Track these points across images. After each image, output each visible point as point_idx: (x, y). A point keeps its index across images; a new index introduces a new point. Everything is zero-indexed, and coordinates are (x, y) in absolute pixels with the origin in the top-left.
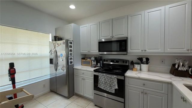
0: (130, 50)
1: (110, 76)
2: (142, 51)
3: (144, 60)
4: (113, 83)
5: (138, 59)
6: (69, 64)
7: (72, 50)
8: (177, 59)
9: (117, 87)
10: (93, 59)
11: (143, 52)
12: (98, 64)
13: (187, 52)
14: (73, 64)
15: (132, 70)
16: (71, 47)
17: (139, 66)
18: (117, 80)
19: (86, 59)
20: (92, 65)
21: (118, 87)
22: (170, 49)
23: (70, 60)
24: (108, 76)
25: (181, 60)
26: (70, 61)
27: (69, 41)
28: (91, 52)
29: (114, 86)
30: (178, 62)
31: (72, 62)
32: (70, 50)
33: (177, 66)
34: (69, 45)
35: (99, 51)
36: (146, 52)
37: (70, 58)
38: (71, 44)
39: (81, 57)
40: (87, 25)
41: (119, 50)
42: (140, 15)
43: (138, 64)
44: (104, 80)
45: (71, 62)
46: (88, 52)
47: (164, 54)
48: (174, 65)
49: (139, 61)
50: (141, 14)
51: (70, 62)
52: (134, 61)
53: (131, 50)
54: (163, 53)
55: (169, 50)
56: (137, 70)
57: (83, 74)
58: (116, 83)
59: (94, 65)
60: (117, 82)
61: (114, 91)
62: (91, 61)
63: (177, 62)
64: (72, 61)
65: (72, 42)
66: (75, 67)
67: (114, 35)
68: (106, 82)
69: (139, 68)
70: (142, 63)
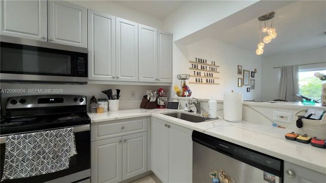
2: (113, 78)
3: (114, 93)
5: (103, 92)
8: (148, 90)
11: (115, 80)
15: (96, 112)
17: (106, 103)
18: (73, 136)
21: (77, 150)
22: (143, 78)
25: (151, 90)
29: (68, 151)
36: (119, 80)
41: (70, 73)
47: (138, 84)
48: (145, 97)
50: (111, 19)
53: (94, 74)
54: (137, 82)
56: (103, 112)
58: (72, 144)
67: (53, 37)
69: (106, 107)
70: (110, 99)
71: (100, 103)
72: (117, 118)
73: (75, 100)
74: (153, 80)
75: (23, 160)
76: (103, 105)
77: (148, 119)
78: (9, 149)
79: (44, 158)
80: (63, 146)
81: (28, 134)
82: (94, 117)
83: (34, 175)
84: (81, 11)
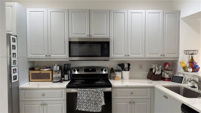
0: (113, 55)
1: (95, 90)
3: (126, 66)
4: (99, 98)
5: (118, 65)
6: (13, 81)
8: (154, 64)
9: (103, 103)
10: (56, 68)
11: (126, 57)
12: (65, 76)
13: (160, 57)
14: (18, 81)
15: (114, 80)
16: (15, 49)
17: (120, 73)
18: (103, 94)
21: (105, 102)
22: (149, 54)
23: (14, 73)
24: (92, 91)
25: (156, 64)
26: (13, 75)
27: (11, 37)
28: (51, 57)
29: (101, 102)
31: (16, 76)
32: (13, 54)
33: (154, 71)
34: (12, 43)
35: (70, 56)
36: (129, 57)
37: (14, 69)
38: (15, 42)
39: (27, 67)
42: (124, 14)
43: (119, 71)
44: (87, 97)
45: (15, 78)
46: (46, 57)
47: (144, 60)
48: (151, 70)
49: (120, 68)
50: (124, 13)
51: (14, 76)
52: (114, 69)
54: (144, 58)
55: (148, 55)
56: (119, 80)
57: (43, 95)
58: (103, 98)
60: (103, 96)
61: (101, 109)
62: (50, 72)
63: (153, 66)
64: (16, 74)
65: (16, 37)
66: (22, 86)
68: (89, 100)
69: (120, 76)
70: (123, 70)
71: (116, 73)
72: (128, 86)
73: (102, 70)
74: (158, 56)
75: (83, 102)
76: (118, 74)
77: (152, 89)
78: (78, 95)
79: (91, 103)
81: (85, 89)
82: (115, 83)
83: (87, 110)
84: (106, 13)
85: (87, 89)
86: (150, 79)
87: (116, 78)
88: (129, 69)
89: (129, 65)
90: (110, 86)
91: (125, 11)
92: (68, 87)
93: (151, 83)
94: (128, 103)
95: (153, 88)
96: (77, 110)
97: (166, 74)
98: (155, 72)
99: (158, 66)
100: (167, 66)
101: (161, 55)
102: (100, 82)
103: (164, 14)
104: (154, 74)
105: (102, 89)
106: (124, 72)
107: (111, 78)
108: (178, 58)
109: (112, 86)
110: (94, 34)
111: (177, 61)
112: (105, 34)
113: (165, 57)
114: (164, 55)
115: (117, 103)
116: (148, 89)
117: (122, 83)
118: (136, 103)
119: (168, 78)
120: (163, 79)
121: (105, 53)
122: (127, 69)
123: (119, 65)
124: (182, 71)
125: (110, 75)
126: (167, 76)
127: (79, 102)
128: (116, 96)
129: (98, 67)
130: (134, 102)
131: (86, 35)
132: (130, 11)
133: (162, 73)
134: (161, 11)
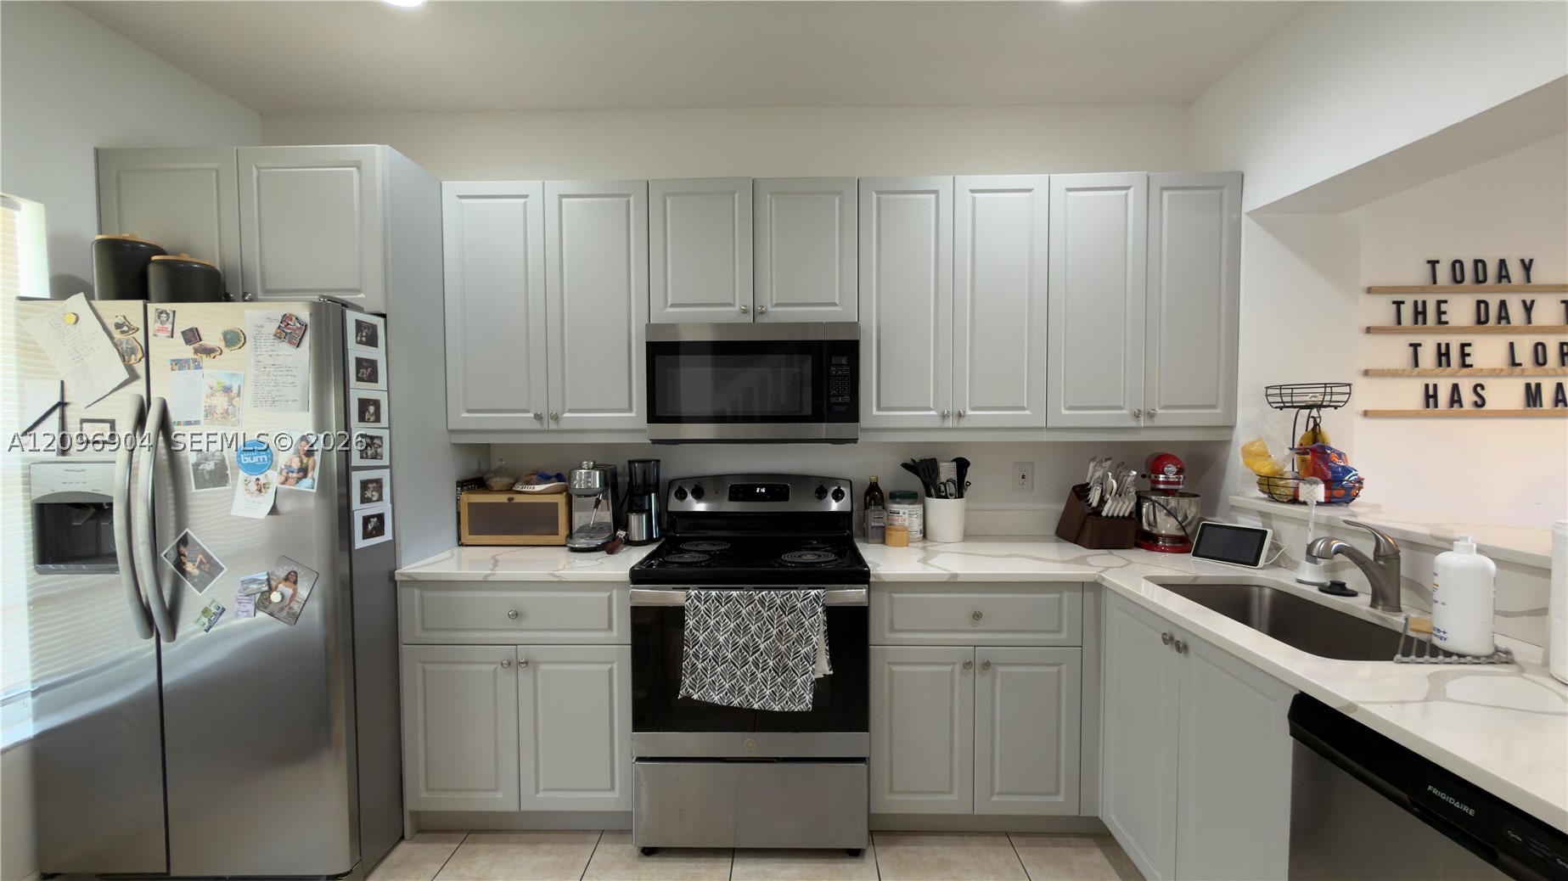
0: (875, 412)
1: (776, 596)
2: (944, 416)
3: (947, 471)
5: (905, 466)
6: (360, 543)
7: (376, 403)
8: (1093, 459)
9: (823, 667)
10: (588, 478)
11: (949, 423)
12: (634, 519)
13: (1133, 423)
14: (392, 544)
15: (883, 542)
17: (918, 508)
18: (823, 617)
19: (497, 482)
20: (570, 535)
21: (834, 661)
22: (1070, 408)
23: (364, 500)
24: (762, 601)
25: (1109, 463)
26: (360, 511)
27: (352, 317)
28: (563, 426)
29: (810, 659)
30: (1099, 474)
31: (380, 517)
32: (364, 404)
33: (1094, 498)
35: (653, 417)
36: (964, 423)
37: (365, 485)
39: (450, 471)
40: (531, 186)
41: (808, 411)
42: (933, 196)
43: (910, 497)
44: (736, 631)
45: (375, 526)
46: (536, 425)
47: (1045, 437)
48: (1081, 491)
49: (914, 483)
50: (936, 192)
51: (366, 520)
52: (885, 486)
53: (879, 408)
54: (1039, 429)
55: (1065, 415)
56: (907, 542)
57: (516, 614)
58: (819, 640)
59: (588, 531)
60: (823, 628)
61: (808, 697)
62: (560, 500)
63: (1093, 473)
64: (384, 507)
65: (379, 322)
66: (410, 567)
67: (768, 301)
68: (746, 647)
69: (917, 524)
70: (929, 495)
71: (895, 507)
72: (956, 575)
73: (821, 493)
74: (1120, 417)
75: (715, 658)
76: (906, 515)
77: (1089, 596)
78: (691, 623)
79: (756, 664)
80: (798, 640)
81: (725, 593)
82: (884, 561)
83: (736, 703)
84: (839, 193)
85: (735, 593)
86: (1075, 543)
87: (893, 536)
88: (960, 487)
89: (962, 465)
90: (859, 574)
91: (943, 183)
92: (639, 576)
93: (1081, 561)
94: (958, 668)
95: (1094, 588)
96: (684, 698)
97: (1161, 516)
98: (1102, 501)
99: (1119, 470)
100: (1171, 469)
101: (1137, 416)
102: (809, 557)
103: (1155, 192)
104: (1097, 512)
105: (813, 592)
106: (934, 503)
107: (865, 537)
108: (1231, 428)
109: (872, 579)
110: (777, 305)
111: (1226, 443)
112: (834, 304)
113: (1158, 422)
114: (1151, 416)
115: (895, 668)
116: (1066, 595)
117: (924, 561)
118: (1000, 669)
119: (1174, 539)
120: (1147, 541)
121: (833, 400)
122: (952, 489)
123: (911, 467)
124: (1254, 496)
125: (864, 519)
126: (1167, 526)
127: (696, 656)
128: (892, 629)
129: (801, 480)
130: (987, 665)
131: (737, 308)
132: (967, 181)
133: (1139, 506)
134: (1135, 178)
